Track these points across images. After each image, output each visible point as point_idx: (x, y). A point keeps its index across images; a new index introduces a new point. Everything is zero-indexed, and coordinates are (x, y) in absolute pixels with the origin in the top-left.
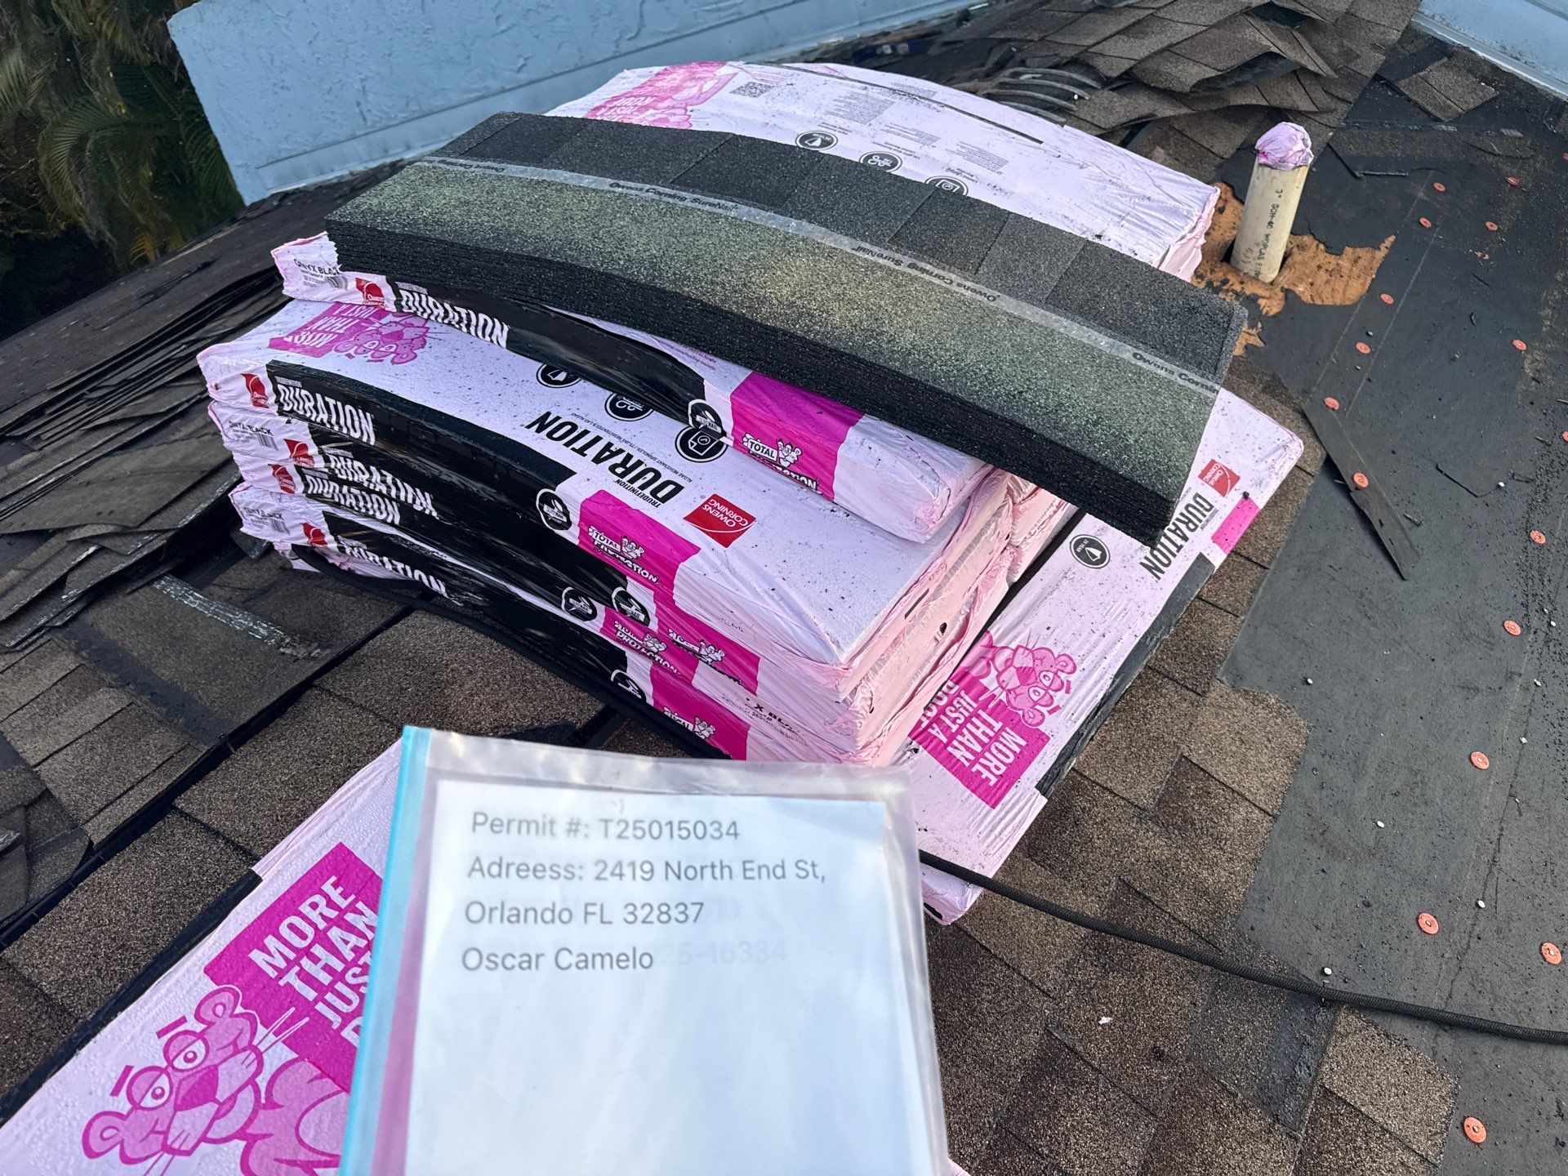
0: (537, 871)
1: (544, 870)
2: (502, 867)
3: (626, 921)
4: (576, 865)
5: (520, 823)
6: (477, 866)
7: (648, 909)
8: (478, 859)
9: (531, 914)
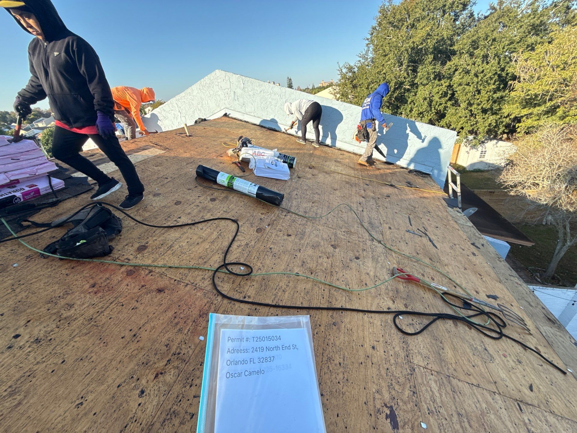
1: (242, 351)
2: (234, 351)
3: (258, 362)
4: (248, 349)
5: (237, 339)
6: (229, 351)
7: (263, 359)
9: (239, 362)
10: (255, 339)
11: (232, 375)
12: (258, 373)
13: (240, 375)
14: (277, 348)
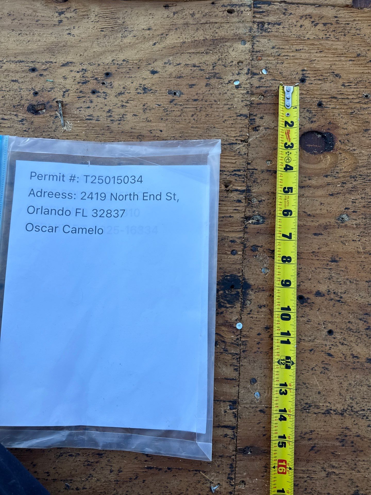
0: (57, 195)
1: (60, 195)
2: (42, 193)
3: (92, 215)
4: (73, 194)
5: (50, 176)
6: (32, 193)
7: (102, 211)
8: (32, 189)
9: (53, 211)
10: (90, 179)
11: (38, 229)
12: (90, 231)
13: (53, 229)
14: (133, 196)
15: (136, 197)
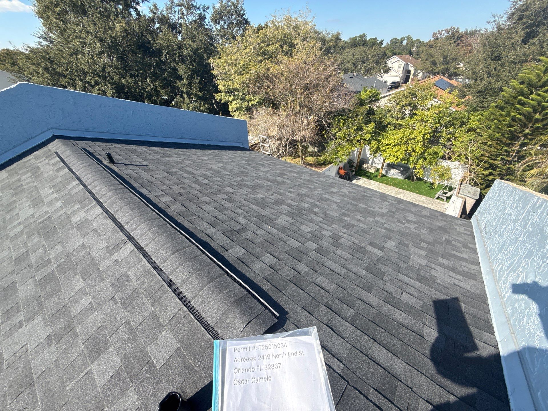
1: (249, 359)
2: (240, 359)
3: (265, 369)
4: (255, 357)
7: (269, 366)
8: (236, 358)
9: (246, 370)
10: (262, 347)
11: (240, 382)
12: (265, 379)
13: (247, 382)
14: (283, 355)
15: (285, 355)
